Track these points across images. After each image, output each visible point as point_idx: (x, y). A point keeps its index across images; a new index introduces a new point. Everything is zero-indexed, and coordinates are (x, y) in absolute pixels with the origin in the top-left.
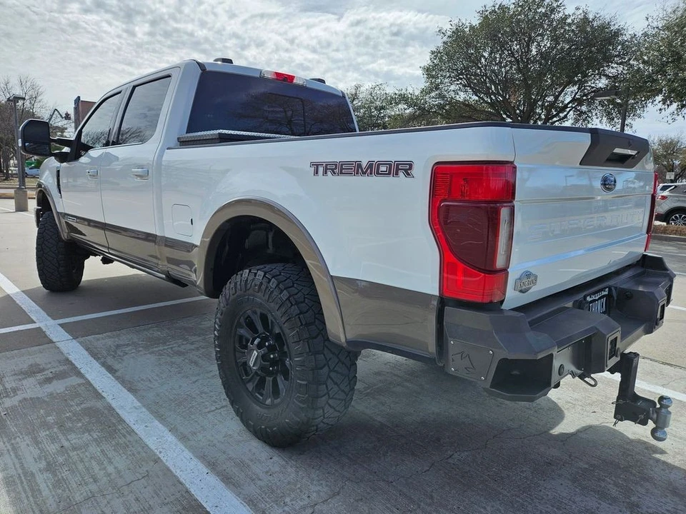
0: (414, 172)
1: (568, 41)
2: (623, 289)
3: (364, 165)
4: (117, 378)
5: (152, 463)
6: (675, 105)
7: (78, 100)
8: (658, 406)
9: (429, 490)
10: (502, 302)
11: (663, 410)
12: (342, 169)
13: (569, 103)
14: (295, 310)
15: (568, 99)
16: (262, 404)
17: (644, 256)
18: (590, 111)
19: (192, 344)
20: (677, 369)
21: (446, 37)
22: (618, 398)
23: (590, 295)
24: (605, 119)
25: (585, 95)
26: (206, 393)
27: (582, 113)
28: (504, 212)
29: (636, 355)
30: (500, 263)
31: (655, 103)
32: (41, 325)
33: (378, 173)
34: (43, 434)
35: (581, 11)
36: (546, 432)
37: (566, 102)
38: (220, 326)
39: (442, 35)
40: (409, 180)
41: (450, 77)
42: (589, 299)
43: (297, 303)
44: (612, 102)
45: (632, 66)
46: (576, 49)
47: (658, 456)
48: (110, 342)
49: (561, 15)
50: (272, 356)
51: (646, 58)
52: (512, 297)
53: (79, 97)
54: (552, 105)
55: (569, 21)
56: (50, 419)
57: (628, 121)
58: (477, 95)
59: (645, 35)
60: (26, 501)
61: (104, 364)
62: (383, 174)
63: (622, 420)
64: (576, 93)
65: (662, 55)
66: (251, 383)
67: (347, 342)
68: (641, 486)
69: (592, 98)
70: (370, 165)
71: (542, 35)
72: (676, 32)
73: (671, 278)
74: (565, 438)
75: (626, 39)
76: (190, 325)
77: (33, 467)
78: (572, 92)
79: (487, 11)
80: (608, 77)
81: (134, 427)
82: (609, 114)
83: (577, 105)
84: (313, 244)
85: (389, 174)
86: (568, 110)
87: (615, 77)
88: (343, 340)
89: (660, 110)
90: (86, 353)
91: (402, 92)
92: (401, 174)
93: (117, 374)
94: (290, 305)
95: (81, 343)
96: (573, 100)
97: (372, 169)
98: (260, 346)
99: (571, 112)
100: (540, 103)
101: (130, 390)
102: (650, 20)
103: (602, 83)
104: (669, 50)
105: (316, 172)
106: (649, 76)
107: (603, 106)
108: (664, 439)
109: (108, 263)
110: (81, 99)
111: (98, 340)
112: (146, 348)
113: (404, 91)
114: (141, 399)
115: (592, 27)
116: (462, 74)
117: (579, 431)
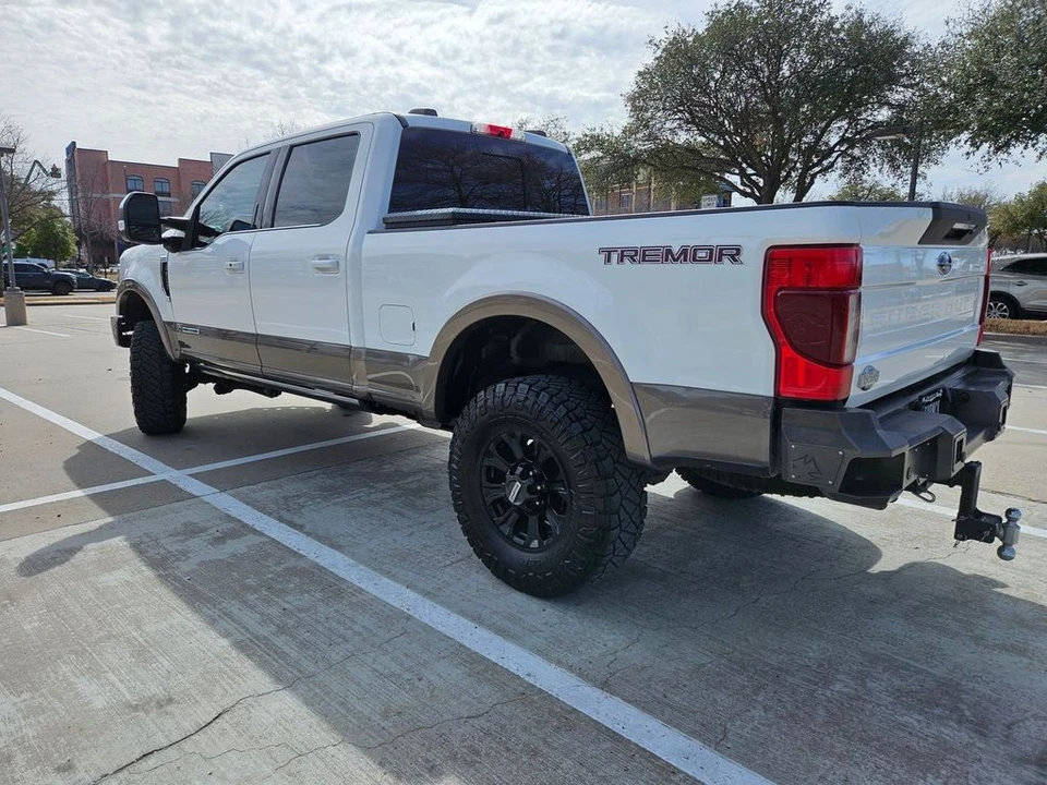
0: (742, 258)
1: (836, 55)
2: (957, 390)
3: (676, 250)
4: (308, 534)
5: (404, 621)
6: (986, 146)
7: (72, 148)
8: (1005, 520)
9: (742, 633)
10: (845, 400)
11: (1011, 524)
12: (644, 255)
13: (835, 145)
14: (576, 428)
15: (834, 140)
16: (526, 548)
17: (976, 352)
18: (865, 156)
19: (383, 491)
20: (1011, 498)
21: (660, 50)
22: (959, 515)
23: (925, 396)
24: (886, 166)
25: (857, 133)
26: (431, 547)
27: (854, 159)
28: (852, 300)
29: (979, 464)
30: (847, 357)
31: (959, 144)
32: (165, 476)
33: (694, 260)
34: (252, 598)
35: (853, 11)
36: (864, 572)
37: (832, 144)
38: (460, 457)
39: (654, 47)
40: (736, 266)
41: (664, 109)
42: (924, 400)
43: (579, 419)
44: (898, 143)
45: (926, 91)
46: (847, 67)
47: (999, 590)
48: (272, 493)
49: (825, 17)
50: (539, 488)
51: (945, 79)
52: (856, 396)
53: (74, 143)
54: (812, 149)
55: (837, 26)
56: (250, 581)
57: (921, 169)
58: (704, 136)
59: (944, 44)
60: (275, 663)
61: (281, 519)
62: (702, 260)
63: (963, 540)
64: (846, 131)
65: (969, 77)
66: (506, 525)
67: (653, 459)
68: (984, 620)
69: (869, 137)
70: (684, 251)
71: (799, 47)
72: (987, 42)
73: (1010, 378)
74: (886, 576)
75: (916, 51)
76: (369, 470)
77: (264, 631)
78: (840, 128)
79: (719, 12)
80: (891, 106)
81: (362, 586)
82: (892, 160)
83: (847, 149)
84: (606, 346)
85: (710, 260)
86: (835, 155)
87: (901, 107)
88: (647, 457)
89: (968, 154)
90: (249, 508)
91: (595, 133)
92: (726, 260)
93: (306, 530)
94: (569, 422)
95: (234, 496)
96: (842, 141)
97: (687, 255)
98: (523, 476)
99: (840, 159)
100: (794, 146)
101: (332, 546)
102: (951, 24)
103: (884, 114)
104: (979, 69)
105: (608, 260)
106: (950, 106)
107: (883, 148)
108: (1012, 558)
109: (224, 393)
110: (78, 147)
111: (254, 492)
112: (325, 498)
113: (598, 131)
114: (353, 555)
115: (870, 34)
116: (682, 104)
117: (901, 569)
